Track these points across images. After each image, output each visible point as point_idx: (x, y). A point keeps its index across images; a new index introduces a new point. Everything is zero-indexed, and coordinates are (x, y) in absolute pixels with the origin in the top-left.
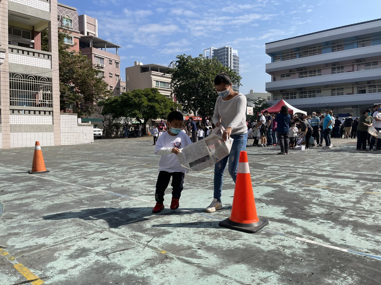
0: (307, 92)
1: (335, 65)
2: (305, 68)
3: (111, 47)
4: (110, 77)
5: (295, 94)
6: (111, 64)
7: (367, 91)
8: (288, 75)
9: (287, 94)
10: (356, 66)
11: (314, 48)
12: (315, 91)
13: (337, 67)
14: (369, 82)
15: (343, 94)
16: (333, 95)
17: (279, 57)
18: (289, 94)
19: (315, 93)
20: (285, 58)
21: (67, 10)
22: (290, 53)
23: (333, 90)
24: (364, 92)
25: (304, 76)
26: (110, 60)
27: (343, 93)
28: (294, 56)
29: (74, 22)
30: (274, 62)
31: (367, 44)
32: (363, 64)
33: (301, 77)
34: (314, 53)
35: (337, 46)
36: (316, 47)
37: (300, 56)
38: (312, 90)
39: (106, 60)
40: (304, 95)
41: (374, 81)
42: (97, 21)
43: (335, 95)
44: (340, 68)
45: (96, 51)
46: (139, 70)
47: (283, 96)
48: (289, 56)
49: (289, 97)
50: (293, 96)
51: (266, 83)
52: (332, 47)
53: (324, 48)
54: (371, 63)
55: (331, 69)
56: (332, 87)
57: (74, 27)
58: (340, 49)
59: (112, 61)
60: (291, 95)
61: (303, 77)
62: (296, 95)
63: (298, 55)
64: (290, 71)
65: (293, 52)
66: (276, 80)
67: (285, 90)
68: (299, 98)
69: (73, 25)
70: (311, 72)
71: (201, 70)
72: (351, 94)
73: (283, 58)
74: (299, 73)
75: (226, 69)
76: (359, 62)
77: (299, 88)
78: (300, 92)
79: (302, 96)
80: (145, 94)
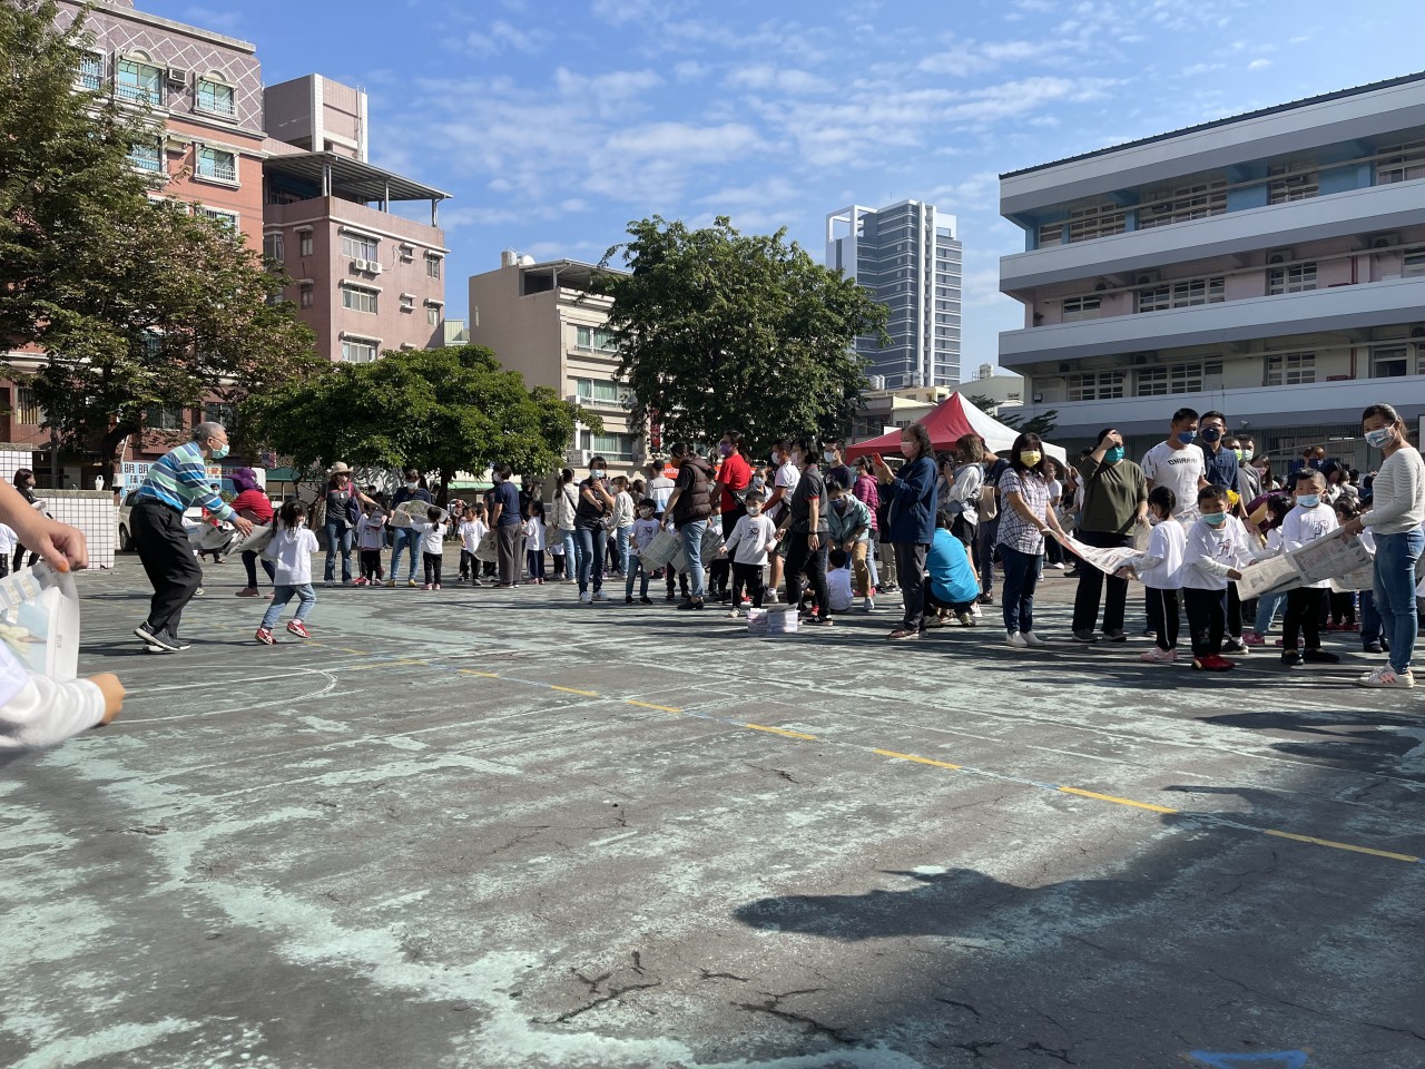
0: (1164, 370)
1: (1280, 259)
2: (1155, 272)
3: (413, 198)
4: (404, 310)
5: (1119, 376)
6: (409, 261)
7: (1410, 366)
8: (1092, 303)
9: (1085, 377)
10: (1367, 262)
11: (1195, 190)
12: (1199, 367)
13: (1289, 268)
14: (1418, 330)
15: (1312, 381)
16: (1271, 384)
17: (1060, 226)
18: (1093, 377)
19: (1199, 374)
20: (1081, 234)
21: (215, 50)
22: (1099, 214)
23: (1271, 361)
24: (1398, 369)
25: (1155, 304)
26: (402, 248)
27: (1313, 373)
28: (1114, 224)
29: (241, 96)
30: (1036, 247)
31: (1410, 173)
32: (1395, 254)
33: (1142, 310)
34: (1193, 212)
35: (1289, 180)
36: (1204, 188)
37: (1141, 223)
38: (1186, 362)
39: (385, 247)
40: (1153, 382)
42: (364, 98)
43: (1280, 383)
44: (1299, 273)
45: (342, 211)
46: (516, 282)
47: (1071, 385)
48: (1095, 223)
49: (1093, 391)
50: (1112, 386)
51: (1002, 335)
52: (1270, 186)
53: (1235, 190)
55: (1262, 279)
56: (1267, 350)
57: (243, 115)
58: (1300, 192)
59: (410, 250)
60: (1102, 383)
61: (1151, 309)
62: (1120, 381)
63: (1130, 220)
64: (1101, 287)
65: (1110, 208)
66: (1043, 320)
67: (1077, 362)
68: (1134, 395)
69: (240, 110)
70: (1181, 289)
71: (720, 280)
72: (1346, 378)
73: (1076, 231)
74: (1135, 292)
75: (828, 275)
76: (1378, 245)
77: (1132, 354)
78: (1138, 370)
79: (1149, 387)
80: (430, 368)
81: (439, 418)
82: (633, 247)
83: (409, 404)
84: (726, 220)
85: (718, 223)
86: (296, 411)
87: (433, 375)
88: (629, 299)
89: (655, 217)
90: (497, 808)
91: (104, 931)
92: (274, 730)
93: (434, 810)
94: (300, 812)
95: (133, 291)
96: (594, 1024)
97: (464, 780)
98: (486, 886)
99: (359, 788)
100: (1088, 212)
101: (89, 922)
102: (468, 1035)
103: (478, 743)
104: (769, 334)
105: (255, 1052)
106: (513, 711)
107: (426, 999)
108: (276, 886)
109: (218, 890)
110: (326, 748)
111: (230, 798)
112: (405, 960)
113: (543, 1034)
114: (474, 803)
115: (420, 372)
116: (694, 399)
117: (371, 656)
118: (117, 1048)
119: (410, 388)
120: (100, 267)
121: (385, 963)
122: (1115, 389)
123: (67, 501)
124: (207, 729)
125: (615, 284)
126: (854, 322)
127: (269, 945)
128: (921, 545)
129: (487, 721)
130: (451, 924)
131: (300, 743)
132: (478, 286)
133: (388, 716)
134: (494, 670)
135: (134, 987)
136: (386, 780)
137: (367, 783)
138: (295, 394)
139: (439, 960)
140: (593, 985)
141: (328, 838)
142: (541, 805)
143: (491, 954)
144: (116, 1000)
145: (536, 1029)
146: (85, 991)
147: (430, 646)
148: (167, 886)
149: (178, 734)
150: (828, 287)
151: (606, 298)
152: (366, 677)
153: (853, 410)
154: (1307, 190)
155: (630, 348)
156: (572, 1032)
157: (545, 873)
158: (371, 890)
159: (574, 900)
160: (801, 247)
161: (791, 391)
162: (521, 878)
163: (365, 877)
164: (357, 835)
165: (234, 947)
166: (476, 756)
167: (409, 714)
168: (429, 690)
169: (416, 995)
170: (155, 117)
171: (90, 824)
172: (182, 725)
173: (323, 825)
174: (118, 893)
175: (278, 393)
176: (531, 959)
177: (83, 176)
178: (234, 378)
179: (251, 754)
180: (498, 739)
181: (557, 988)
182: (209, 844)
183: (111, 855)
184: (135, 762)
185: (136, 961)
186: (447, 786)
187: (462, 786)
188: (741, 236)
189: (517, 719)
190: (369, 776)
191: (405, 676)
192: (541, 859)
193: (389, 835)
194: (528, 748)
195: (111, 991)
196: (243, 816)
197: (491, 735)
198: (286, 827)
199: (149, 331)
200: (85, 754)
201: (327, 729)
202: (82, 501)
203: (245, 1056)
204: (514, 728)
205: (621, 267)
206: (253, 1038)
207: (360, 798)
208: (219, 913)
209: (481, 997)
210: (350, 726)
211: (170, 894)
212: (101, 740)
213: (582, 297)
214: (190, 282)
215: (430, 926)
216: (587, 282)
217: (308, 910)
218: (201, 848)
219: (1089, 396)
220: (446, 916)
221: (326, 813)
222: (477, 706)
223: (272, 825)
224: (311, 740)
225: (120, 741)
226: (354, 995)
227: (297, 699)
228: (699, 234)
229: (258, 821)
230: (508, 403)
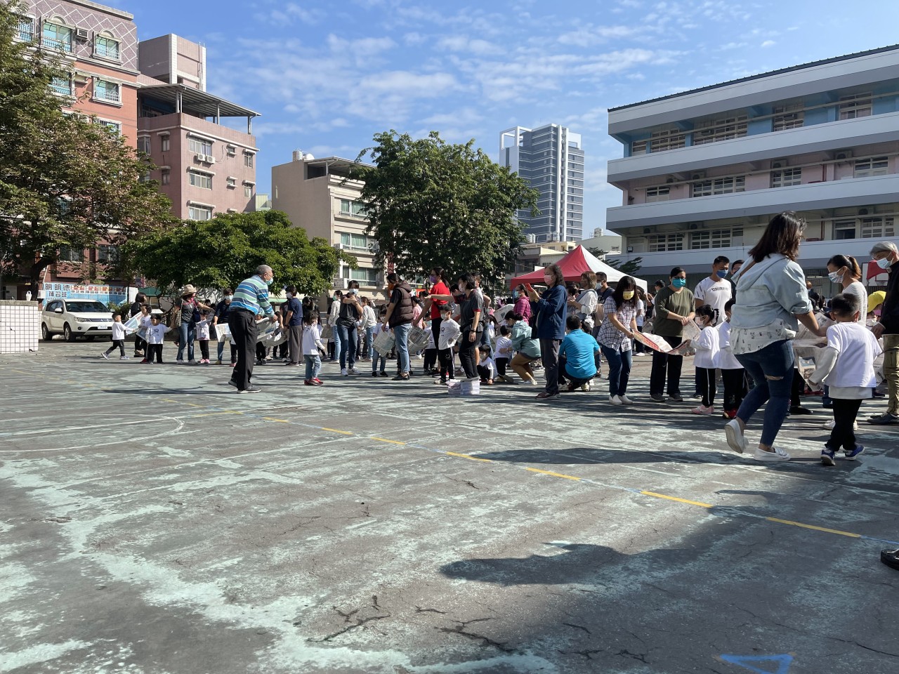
0: (708, 233)
1: (779, 166)
2: (704, 172)
3: (236, 115)
4: (229, 187)
5: (681, 237)
6: (233, 156)
7: (857, 233)
8: (665, 191)
9: (660, 237)
10: (832, 168)
11: (728, 121)
12: (729, 232)
13: (784, 171)
14: (863, 210)
17: (645, 143)
18: (664, 237)
19: (729, 236)
20: (658, 147)
21: (107, 17)
22: (669, 135)
24: (850, 234)
25: (703, 192)
26: (228, 147)
28: (679, 141)
29: (123, 47)
30: (630, 155)
31: (860, 113)
32: (850, 163)
33: (695, 196)
34: (727, 135)
35: (785, 116)
36: (734, 120)
37: (695, 142)
38: (721, 229)
39: (217, 146)
40: (701, 241)
41: (875, 207)
42: (204, 50)
44: (791, 174)
45: (189, 122)
46: (302, 171)
47: (651, 242)
48: (667, 141)
49: (664, 246)
50: (676, 243)
51: (608, 210)
52: (774, 120)
53: (753, 122)
54: (869, 160)
55: (768, 177)
57: (123, 58)
58: (792, 124)
59: (234, 149)
60: (670, 240)
61: (700, 195)
62: (681, 240)
63: (688, 140)
64: (670, 181)
65: (676, 131)
66: (634, 201)
67: (655, 227)
68: (689, 248)
69: (123, 56)
70: (719, 183)
71: (432, 172)
72: (818, 240)
73: (654, 146)
74: (690, 184)
75: (501, 170)
76: (839, 157)
77: (688, 223)
78: (692, 233)
79: (698, 243)
80: (246, 225)
81: (251, 257)
82: (377, 150)
83: (232, 248)
84: (437, 134)
85: (431, 136)
86: (158, 251)
87: (248, 229)
88: (375, 183)
89: (391, 130)
90: (287, 506)
91: (29, 584)
92: (142, 455)
93: (247, 506)
94: (159, 508)
95: (52, 172)
96: (347, 642)
97: (265, 488)
98: (279, 555)
99: (197, 493)
100: (662, 134)
101: (20, 578)
102: (266, 650)
103: (275, 464)
104: (462, 207)
105: (128, 662)
106: (298, 444)
107: (239, 627)
108: (142, 556)
109: (104, 558)
110: (176, 467)
111: (112, 499)
112: (226, 602)
113: (314, 649)
114: (272, 502)
115: (239, 227)
116: (415, 247)
117: (206, 408)
118: (37, 659)
119: (233, 237)
120: (30, 157)
121: (213, 604)
122: (678, 245)
123: (8, 307)
124: (98, 455)
125: (366, 173)
126: (516, 200)
127: (137, 593)
128: (557, 340)
129: (281, 450)
130: (256, 579)
131: (158, 464)
132: (278, 172)
133: (217, 447)
134: (285, 418)
135: (49, 620)
136: (215, 487)
137: (202, 489)
138: (158, 240)
139: (247, 602)
140: (347, 617)
141: (177, 524)
142: (315, 503)
143: (282, 598)
144: (37, 628)
145: (310, 645)
146: (17, 623)
147: (244, 402)
148: (71, 556)
149: (79, 458)
150: (501, 178)
151: (360, 182)
152: (202, 422)
153: (516, 255)
154: (796, 123)
155: (375, 214)
156: (333, 647)
157: (317, 546)
158: (205, 558)
159: (336, 563)
160: (484, 152)
161: (477, 243)
162: (302, 550)
163: (201, 550)
164: (196, 523)
165: (114, 595)
166: (274, 472)
167: (230, 445)
168: (244, 430)
169: (232, 624)
170: (67, 60)
171: (21, 515)
172: (82, 452)
173: (173, 516)
174: (40, 560)
175: (147, 239)
176: (307, 601)
177: (20, 97)
178: (118, 229)
179: (126, 471)
180: (288, 461)
181: (324, 619)
182: (99, 529)
183: (34, 536)
184: (51, 476)
185: (49, 604)
186: (255, 491)
187: (264, 491)
188: (446, 144)
189: (300, 448)
190: (204, 485)
191: (228, 421)
192: (315, 538)
193: (217, 522)
194: (307, 467)
195: (34, 623)
196: (121, 511)
197: (283, 459)
198: (149, 518)
199: (62, 198)
200: (18, 471)
201: (177, 455)
202: (17, 308)
203: (121, 664)
204: (299, 454)
205: (369, 162)
206: (126, 653)
207: (198, 499)
208: (104, 572)
209: (275, 626)
210: (192, 453)
211: (73, 561)
212: (28, 462)
213: (344, 181)
214: (89, 167)
215: (242, 580)
216: (348, 171)
217: (162, 571)
218: (93, 531)
219: (662, 249)
220: (253, 574)
221: (176, 509)
222: (275, 441)
223: (140, 517)
224: (167, 462)
225: (41, 462)
226: (192, 625)
227: (157, 436)
228: (419, 142)
229: (131, 514)
230: (296, 248)
